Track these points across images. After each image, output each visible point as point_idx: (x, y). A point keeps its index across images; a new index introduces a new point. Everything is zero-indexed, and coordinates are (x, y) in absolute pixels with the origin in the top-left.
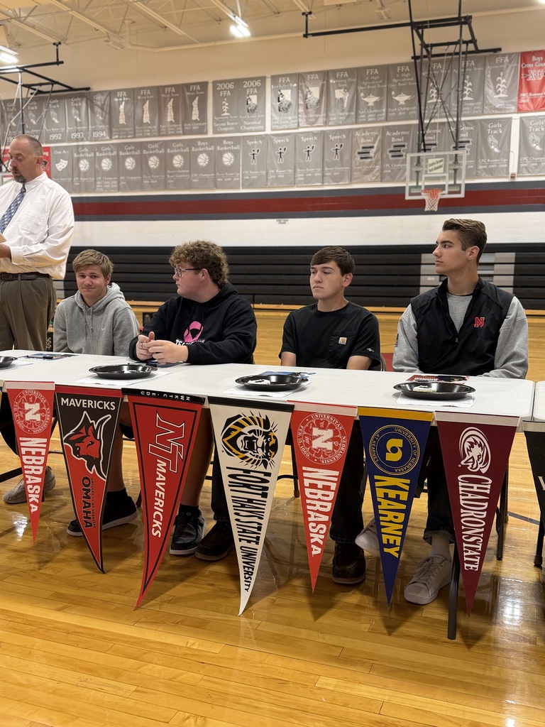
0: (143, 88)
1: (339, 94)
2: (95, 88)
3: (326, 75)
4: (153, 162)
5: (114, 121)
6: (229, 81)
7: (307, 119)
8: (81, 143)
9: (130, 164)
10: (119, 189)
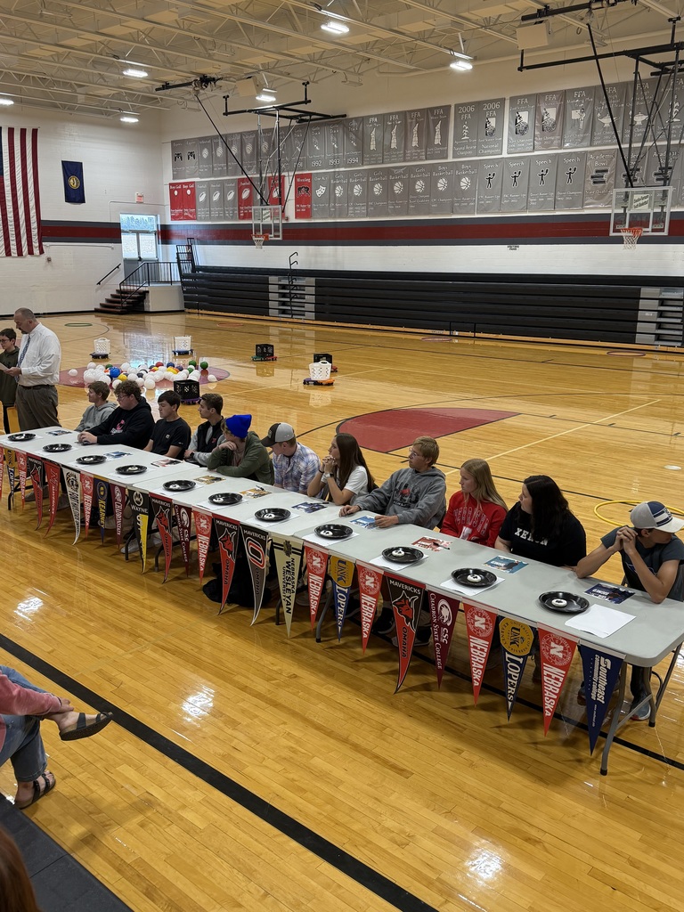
0: (392, 114)
1: (575, 115)
2: (351, 115)
3: (564, 95)
4: (398, 187)
5: (365, 146)
6: (470, 104)
7: (543, 141)
8: (337, 170)
9: (377, 189)
10: (367, 215)
